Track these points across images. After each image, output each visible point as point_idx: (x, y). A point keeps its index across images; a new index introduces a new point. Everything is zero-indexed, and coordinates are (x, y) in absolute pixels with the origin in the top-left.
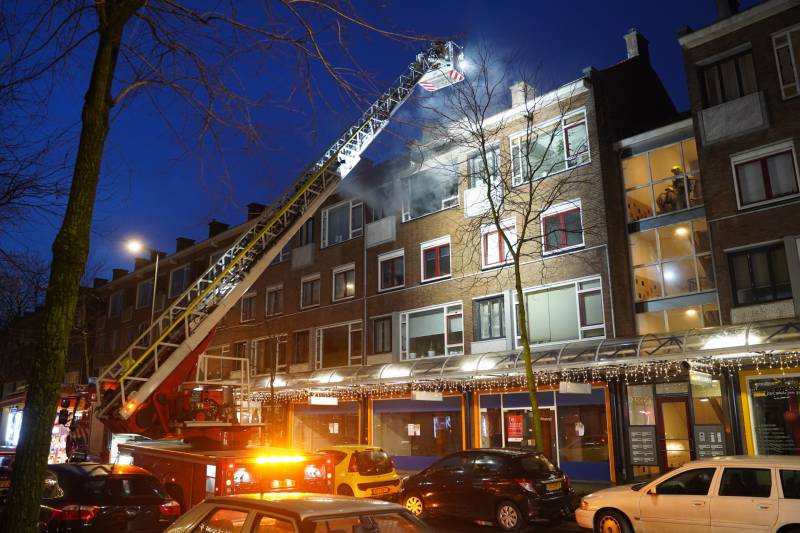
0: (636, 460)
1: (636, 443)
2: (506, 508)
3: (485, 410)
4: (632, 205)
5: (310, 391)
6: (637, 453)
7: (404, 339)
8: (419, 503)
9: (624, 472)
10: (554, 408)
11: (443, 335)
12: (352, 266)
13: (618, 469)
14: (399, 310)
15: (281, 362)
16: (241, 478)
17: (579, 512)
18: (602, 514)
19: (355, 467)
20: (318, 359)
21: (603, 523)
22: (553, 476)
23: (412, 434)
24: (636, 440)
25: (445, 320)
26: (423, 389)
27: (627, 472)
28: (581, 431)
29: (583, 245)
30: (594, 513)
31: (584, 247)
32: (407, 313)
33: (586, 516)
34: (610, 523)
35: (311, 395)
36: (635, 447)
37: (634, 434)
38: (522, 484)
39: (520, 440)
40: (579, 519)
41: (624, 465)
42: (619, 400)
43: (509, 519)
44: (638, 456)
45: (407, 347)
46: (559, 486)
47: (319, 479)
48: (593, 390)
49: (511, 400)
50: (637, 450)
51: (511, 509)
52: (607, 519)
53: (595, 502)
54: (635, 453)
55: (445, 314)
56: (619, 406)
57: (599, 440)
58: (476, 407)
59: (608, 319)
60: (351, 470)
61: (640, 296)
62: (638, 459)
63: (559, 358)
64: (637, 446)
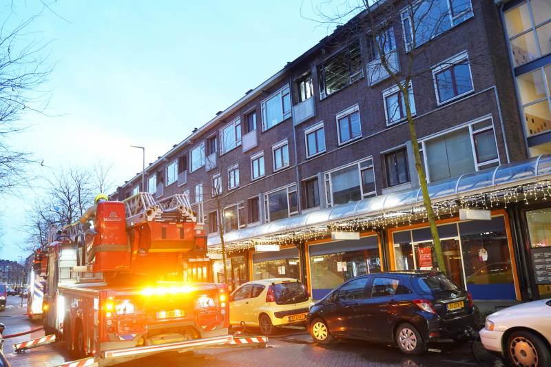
0: (540, 279)
1: (539, 264)
2: (405, 330)
3: (398, 245)
4: (516, 53)
5: (255, 241)
6: (542, 272)
7: (328, 193)
8: (325, 328)
9: (529, 291)
10: (458, 238)
11: (359, 187)
12: (286, 142)
13: (523, 289)
14: (322, 171)
15: (241, 223)
16: (125, 310)
17: (483, 332)
18: (512, 335)
19: (272, 297)
20: (267, 218)
21: (514, 345)
22: (453, 295)
23: (341, 270)
24: (539, 261)
25: (360, 173)
26: (340, 229)
27: (532, 290)
28: (484, 256)
29: (473, 90)
30: (502, 334)
31: (473, 93)
32: (329, 173)
33: (492, 337)
34: (522, 345)
35: (257, 243)
36: (538, 267)
37: (536, 255)
38: (420, 305)
39: (429, 268)
40: (485, 341)
41: (529, 285)
42: (519, 226)
43: (409, 342)
44: (542, 275)
45: (332, 200)
46: (461, 306)
47: (210, 308)
48: (492, 218)
49: (419, 235)
50: (541, 269)
51: (410, 331)
52: (518, 341)
53: (501, 321)
54: (539, 273)
55: (360, 169)
56: (520, 230)
57: (502, 266)
58: (390, 244)
59: (502, 153)
60: (268, 300)
61: (531, 132)
62: (543, 278)
63: (456, 189)
64: (541, 266)
